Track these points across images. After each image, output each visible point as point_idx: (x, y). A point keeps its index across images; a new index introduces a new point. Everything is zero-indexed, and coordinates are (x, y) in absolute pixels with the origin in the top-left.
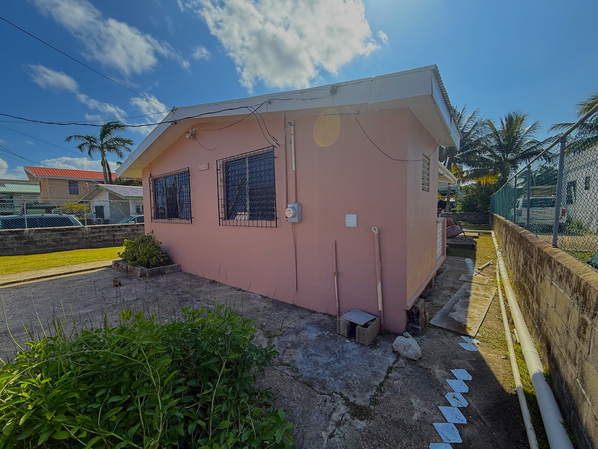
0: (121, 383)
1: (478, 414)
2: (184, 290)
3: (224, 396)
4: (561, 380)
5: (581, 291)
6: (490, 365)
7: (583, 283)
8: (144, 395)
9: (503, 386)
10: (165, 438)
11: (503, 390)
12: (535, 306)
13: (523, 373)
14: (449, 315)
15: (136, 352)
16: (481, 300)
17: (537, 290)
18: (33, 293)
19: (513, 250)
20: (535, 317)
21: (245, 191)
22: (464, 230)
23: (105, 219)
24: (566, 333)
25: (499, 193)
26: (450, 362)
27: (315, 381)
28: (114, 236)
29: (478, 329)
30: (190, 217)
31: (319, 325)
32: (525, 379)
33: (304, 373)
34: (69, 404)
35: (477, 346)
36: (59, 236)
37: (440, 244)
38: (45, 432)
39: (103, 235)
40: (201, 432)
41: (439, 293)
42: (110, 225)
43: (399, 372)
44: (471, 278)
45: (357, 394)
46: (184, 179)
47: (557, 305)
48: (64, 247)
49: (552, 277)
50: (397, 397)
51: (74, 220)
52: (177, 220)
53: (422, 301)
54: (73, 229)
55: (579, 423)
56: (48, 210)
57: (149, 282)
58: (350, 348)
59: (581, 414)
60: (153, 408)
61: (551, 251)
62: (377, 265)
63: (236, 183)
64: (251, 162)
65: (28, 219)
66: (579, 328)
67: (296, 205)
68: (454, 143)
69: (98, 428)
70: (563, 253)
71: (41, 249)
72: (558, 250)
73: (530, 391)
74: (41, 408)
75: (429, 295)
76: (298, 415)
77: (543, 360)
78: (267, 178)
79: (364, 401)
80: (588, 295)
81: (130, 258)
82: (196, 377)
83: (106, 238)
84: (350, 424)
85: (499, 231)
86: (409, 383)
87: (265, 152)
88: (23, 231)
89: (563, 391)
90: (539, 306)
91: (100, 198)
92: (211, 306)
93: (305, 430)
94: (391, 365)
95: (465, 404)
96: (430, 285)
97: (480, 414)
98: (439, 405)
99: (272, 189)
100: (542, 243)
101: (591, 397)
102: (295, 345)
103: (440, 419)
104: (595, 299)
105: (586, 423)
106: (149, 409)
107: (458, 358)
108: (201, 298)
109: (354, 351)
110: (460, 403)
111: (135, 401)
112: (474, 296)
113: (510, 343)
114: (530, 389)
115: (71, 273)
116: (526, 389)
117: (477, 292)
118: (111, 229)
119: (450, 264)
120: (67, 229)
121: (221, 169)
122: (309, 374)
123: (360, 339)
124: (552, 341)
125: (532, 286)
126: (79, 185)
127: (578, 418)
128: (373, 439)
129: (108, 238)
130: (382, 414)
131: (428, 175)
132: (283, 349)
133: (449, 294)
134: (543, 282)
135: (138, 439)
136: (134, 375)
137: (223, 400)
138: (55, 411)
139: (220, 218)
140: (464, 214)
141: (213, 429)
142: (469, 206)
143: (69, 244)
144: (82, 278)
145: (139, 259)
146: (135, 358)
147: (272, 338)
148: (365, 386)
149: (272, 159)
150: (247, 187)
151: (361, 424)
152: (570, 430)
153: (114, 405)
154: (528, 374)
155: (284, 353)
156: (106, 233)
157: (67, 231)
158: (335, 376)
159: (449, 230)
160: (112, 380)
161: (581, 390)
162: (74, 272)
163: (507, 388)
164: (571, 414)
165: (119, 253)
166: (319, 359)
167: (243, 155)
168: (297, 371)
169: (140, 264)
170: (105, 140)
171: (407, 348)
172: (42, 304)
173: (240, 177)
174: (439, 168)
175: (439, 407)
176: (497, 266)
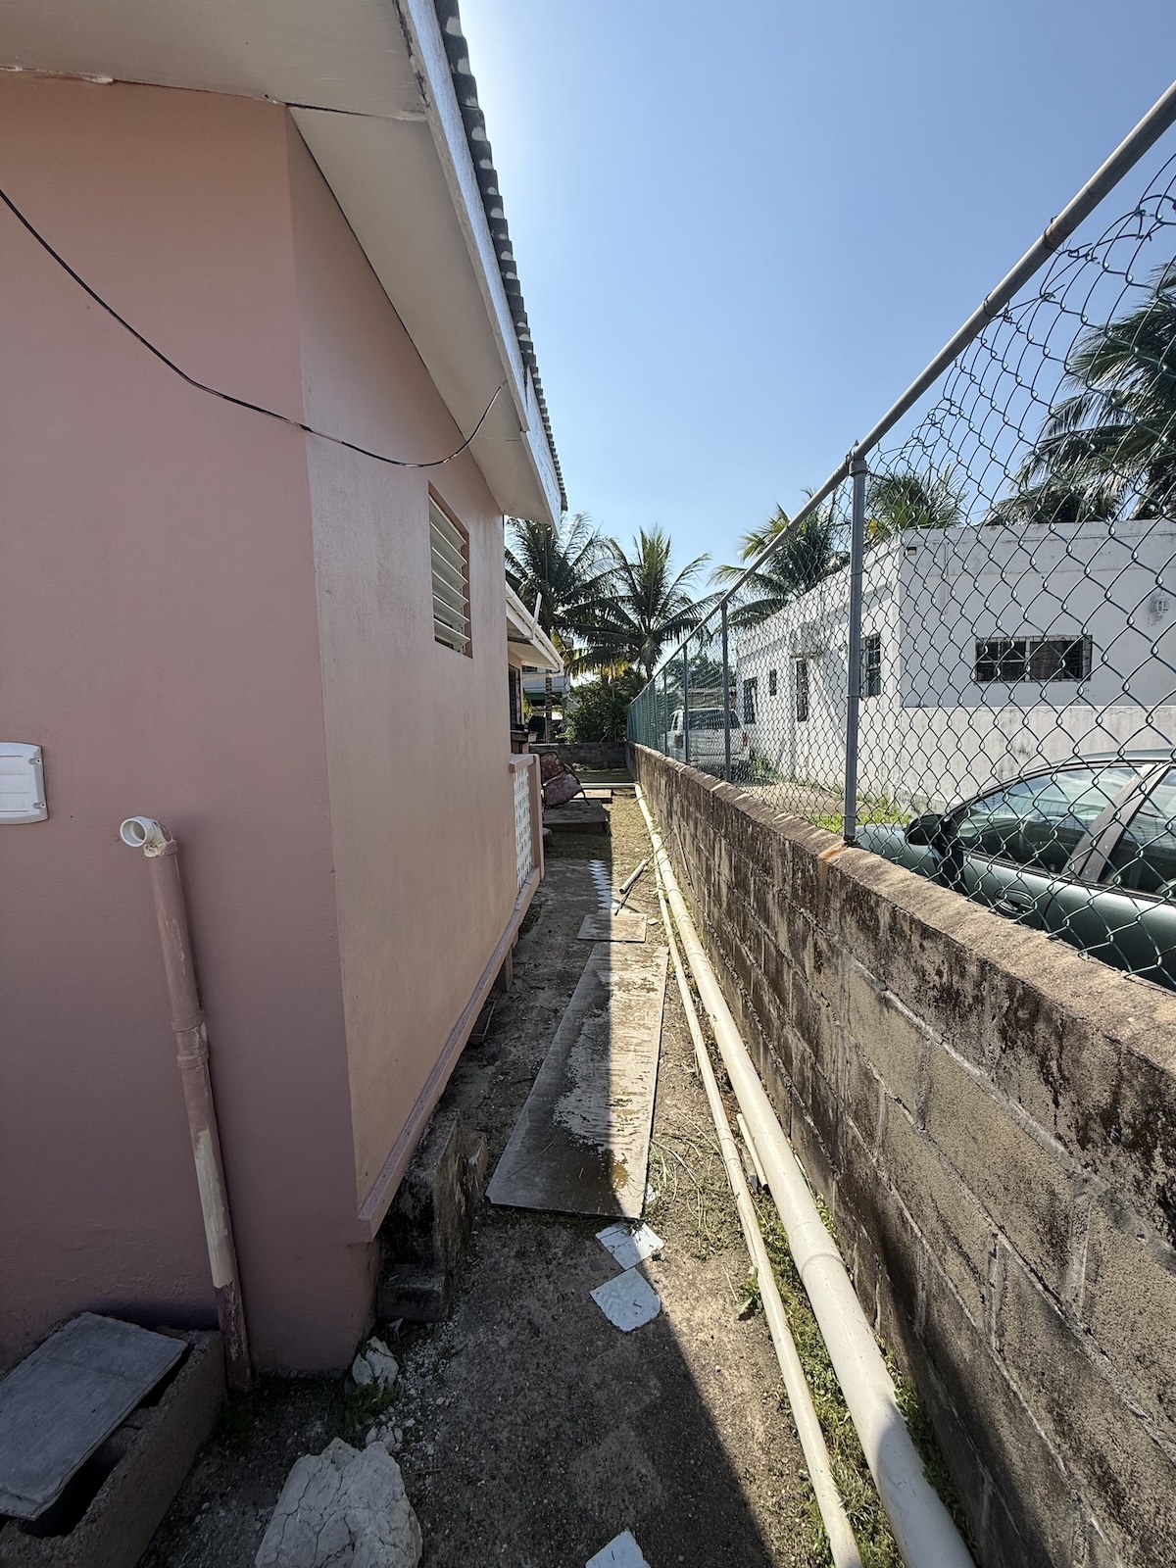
14: (555, 1117)
16: (637, 1006)
17: (799, 988)
19: (694, 837)
20: (797, 1080)
22: (582, 784)
25: (641, 701)
29: (645, 1158)
35: (655, 1271)
37: (526, 836)
41: (526, 1010)
44: (606, 925)
49: (881, 975)
70: (898, 872)
72: (872, 856)
75: (495, 1028)
85: (653, 784)
90: (817, 1054)
112: (619, 994)
113: (739, 1185)
117: (626, 976)
125: (773, 964)
131: (465, 592)
134: (826, 972)
159: (549, 788)
176: (658, 876)
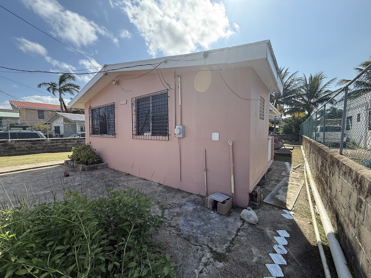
0: (64, 238)
1: (294, 259)
2: (109, 179)
3: (132, 246)
4: (346, 237)
5: (358, 181)
6: (301, 227)
7: (359, 176)
8: (79, 245)
9: (309, 240)
10: (93, 274)
11: (309, 243)
12: (329, 191)
13: (321, 233)
14: (275, 197)
15: (75, 217)
16: (295, 187)
17: (330, 181)
18: (12, 180)
19: (315, 157)
20: (328, 198)
21: (149, 117)
22: (284, 145)
23: (61, 134)
24: (348, 208)
25: (306, 123)
26: (276, 226)
27: (191, 237)
28: (66, 145)
29: (293, 205)
30: (114, 133)
31: (195, 202)
32: (323, 237)
33: (184, 232)
34: (28, 251)
35: (293, 216)
36: (31, 145)
37: (270, 153)
38: (10, 270)
39: (59, 145)
40: (117, 270)
41: (269, 183)
42: (64, 138)
43: (244, 232)
44: (289, 174)
45: (218, 245)
46: (111, 109)
47: (343, 190)
48: (34, 151)
49: (339, 173)
50: (243, 248)
51: (41, 135)
52: (106, 135)
53: (259, 188)
54: (39, 140)
55: (357, 264)
56: (24, 128)
57: (87, 174)
58: (214, 216)
59: (358, 259)
60: (85, 254)
61: (339, 157)
62: (231, 164)
63: (144, 113)
64: (153, 99)
65: (11, 134)
66: (357, 204)
67: (181, 127)
68: (279, 90)
69: (47, 267)
70: (346, 158)
71: (19, 153)
72: (343, 156)
73: (326, 244)
74: (9, 253)
75: (263, 184)
76: (180, 259)
77: (334, 224)
78: (163, 109)
79: (222, 250)
80: (363, 184)
81: (76, 159)
82: (114, 234)
83: (61, 146)
84: (213, 265)
85: (306, 146)
86: (251, 239)
87: (162, 93)
88: (7, 141)
89: (347, 244)
90: (331, 191)
91: (58, 121)
92: (126, 190)
93: (184, 269)
94: (239, 227)
95: (285, 252)
96: (263, 178)
97: (295, 259)
98: (269, 253)
99: (166, 117)
100: (333, 152)
101: (365, 248)
102: (179, 215)
103: (270, 261)
104: (367, 186)
105: (362, 264)
106: (83, 254)
107: (281, 223)
108: (120, 184)
109: (216, 219)
110: (282, 251)
111: (73, 249)
112: (290, 185)
113: (313, 214)
114: (326, 243)
115: (38, 168)
116: (323, 243)
117: (293, 183)
118: (64, 141)
119: (276, 166)
120: (35, 140)
121: (135, 104)
122: (187, 233)
123: (220, 211)
124: (339, 213)
125: (326, 179)
126: (44, 113)
127: (356, 261)
128: (227, 274)
129: (62, 146)
130: (234, 258)
131: (263, 109)
132: (171, 217)
133: (275, 183)
134: (333, 176)
135: (74, 274)
136: (73, 232)
137: (131, 249)
138: (18, 256)
139: (133, 134)
140: (284, 135)
141: (124, 268)
142: (287, 131)
143: (37, 149)
144: (45, 171)
145: (81, 159)
146: (74, 221)
147: (165, 210)
148: (223, 241)
149: (166, 98)
150: (151, 115)
151: (220, 265)
152: (351, 269)
153: (59, 252)
154: (324, 234)
155: (171, 219)
156: (61, 143)
157: (36, 142)
158: (204, 234)
159: (275, 144)
160: (58, 235)
161: (359, 243)
162: (39, 167)
163: (312, 242)
164: (352, 258)
165: (68, 156)
166: (194, 223)
167: (148, 95)
168: (180, 230)
169: (82, 163)
170: (62, 85)
171: (249, 217)
172: (17, 187)
173: (146, 109)
174: (270, 107)
175: (270, 254)
176: (305, 167)
